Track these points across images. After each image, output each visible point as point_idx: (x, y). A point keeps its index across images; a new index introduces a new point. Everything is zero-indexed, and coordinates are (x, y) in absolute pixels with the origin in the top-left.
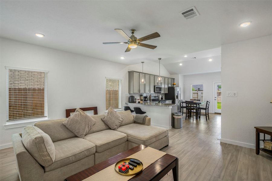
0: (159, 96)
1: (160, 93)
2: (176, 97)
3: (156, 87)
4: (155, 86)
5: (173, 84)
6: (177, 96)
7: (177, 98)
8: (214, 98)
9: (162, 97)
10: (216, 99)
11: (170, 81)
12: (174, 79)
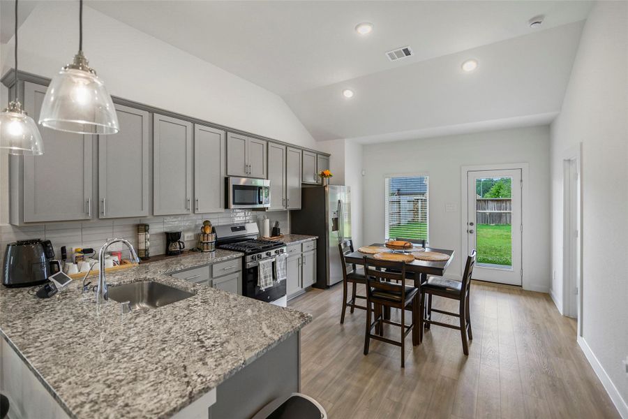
0: (263, 220)
1: (263, 209)
2: (331, 224)
3: (232, 182)
4: (226, 180)
5: (323, 175)
6: (336, 221)
7: (336, 228)
8: (465, 227)
9: (277, 223)
10: (473, 228)
11: (309, 161)
12: (328, 156)
